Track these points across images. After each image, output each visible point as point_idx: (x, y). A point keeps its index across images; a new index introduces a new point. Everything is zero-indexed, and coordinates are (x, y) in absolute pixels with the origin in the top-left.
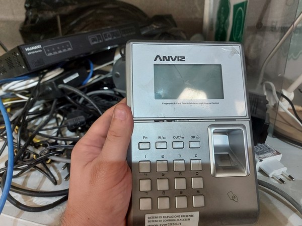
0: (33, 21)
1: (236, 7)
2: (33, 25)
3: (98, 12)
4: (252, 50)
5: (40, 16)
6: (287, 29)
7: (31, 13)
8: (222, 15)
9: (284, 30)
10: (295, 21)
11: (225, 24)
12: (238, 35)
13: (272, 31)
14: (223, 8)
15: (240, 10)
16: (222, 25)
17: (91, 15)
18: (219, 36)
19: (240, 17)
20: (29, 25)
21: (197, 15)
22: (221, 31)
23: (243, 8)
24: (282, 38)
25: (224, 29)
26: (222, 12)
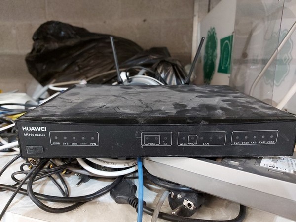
0: (39, 51)
1: (222, 41)
2: (39, 54)
3: (101, 45)
4: (238, 78)
5: (46, 46)
6: (268, 60)
7: (37, 44)
8: (209, 49)
9: (264, 62)
10: (278, 46)
11: (213, 56)
12: (226, 64)
13: (254, 63)
14: (210, 43)
15: (227, 43)
16: (210, 57)
17: (93, 48)
18: (208, 67)
19: (227, 49)
20: (34, 53)
21: (186, 50)
22: (209, 62)
23: (229, 41)
24: (263, 68)
25: (212, 60)
26: (209, 46)
